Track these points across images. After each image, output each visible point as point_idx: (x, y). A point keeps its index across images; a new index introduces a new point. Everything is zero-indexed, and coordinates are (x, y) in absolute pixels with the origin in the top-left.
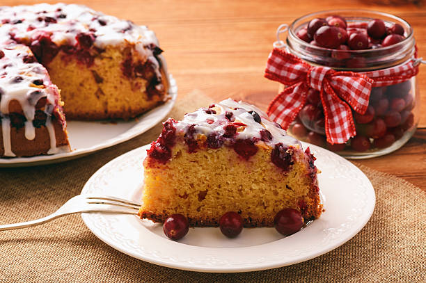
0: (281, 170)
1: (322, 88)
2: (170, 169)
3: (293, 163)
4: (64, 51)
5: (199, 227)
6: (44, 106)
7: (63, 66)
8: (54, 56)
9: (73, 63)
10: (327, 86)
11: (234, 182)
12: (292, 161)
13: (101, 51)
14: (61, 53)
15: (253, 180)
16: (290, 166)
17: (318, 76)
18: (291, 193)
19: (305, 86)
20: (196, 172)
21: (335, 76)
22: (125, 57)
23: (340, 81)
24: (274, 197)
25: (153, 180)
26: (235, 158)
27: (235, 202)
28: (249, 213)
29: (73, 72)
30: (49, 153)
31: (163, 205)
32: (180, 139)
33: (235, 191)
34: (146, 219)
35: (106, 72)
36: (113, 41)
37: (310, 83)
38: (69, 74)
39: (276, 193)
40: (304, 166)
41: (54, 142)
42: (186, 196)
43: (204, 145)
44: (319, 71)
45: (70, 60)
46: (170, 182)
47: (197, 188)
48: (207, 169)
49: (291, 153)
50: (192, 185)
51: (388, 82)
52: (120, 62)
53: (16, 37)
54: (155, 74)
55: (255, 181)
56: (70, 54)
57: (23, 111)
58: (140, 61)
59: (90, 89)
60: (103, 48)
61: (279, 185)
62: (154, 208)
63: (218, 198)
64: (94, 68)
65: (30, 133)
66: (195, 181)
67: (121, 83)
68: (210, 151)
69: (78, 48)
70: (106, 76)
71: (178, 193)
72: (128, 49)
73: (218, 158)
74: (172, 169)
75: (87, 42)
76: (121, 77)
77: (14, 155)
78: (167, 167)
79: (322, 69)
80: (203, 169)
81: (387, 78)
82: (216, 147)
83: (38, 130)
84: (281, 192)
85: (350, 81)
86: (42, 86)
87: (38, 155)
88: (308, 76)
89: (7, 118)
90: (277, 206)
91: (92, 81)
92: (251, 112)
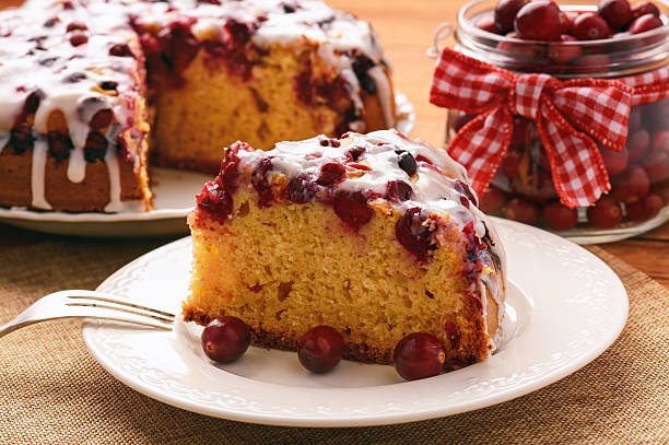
0: (415, 258)
1: (539, 113)
2: (232, 234)
3: (435, 247)
4: (208, 50)
5: (279, 349)
6: (106, 126)
7: (206, 76)
8: (193, 56)
9: (220, 72)
10: (548, 107)
11: (335, 272)
12: (433, 242)
13: (264, 52)
14: (202, 53)
15: (368, 272)
16: (430, 252)
17: (530, 92)
18: (433, 306)
19: (507, 113)
20: (273, 246)
21: (560, 88)
22: (302, 68)
23: (572, 97)
24: (404, 309)
25: (206, 252)
26: (335, 225)
27: (338, 311)
28: (364, 336)
29: (221, 88)
30: (107, 209)
31: (220, 299)
32: (245, 181)
33: (337, 289)
34: (193, 322)
35: (273, 92)
36: (283, 37)
37: (514, 106)
38: (216, 92)
39: (409, 304)
40: (453, 255)
41: (116, 191)
42: (257, 288)
43: (282, 195)
44: (532, 83)
45: (217, 67)
46: (234, 260)
47: (276, 275)
48: (290, 242)
49: (432, 227)
50: (268, 268)
51: (651, 95)
52: (292, 74)
53: (139, 22)
54: (352, 103)
55: (372, 275)
56: (216, 55)
57: (67, 131)
58: (325, 76)
59: (248, 122)
60: (266, 47)
61: (411, 286)
62: (205, 305)
63: (310, 300)
64: (255, 85)
65: (77, 170)
66: (272, 261)
67: (296, 114)
68: (292, 208)
69: (230, 46)
70: (272, 99)
71: (245, 280)
72: (307, 52)
73: (306, 221)
74: (235, 236)
75: (241, 35)
76: (296, 104)
77: (48, 207)
78: (226, 230)
79: (536, 78)
80: (284, 240)
81: (649, 88)
82: (301, 201)
83: (92, 165)
84: (417, 301)
85: (591, 94)
86: (113, 92)
87: (89, 212)
88: (512, 93)
89: (43, 140)
90: (410, 326)
91: (252, 108)
92: (399, 152)
